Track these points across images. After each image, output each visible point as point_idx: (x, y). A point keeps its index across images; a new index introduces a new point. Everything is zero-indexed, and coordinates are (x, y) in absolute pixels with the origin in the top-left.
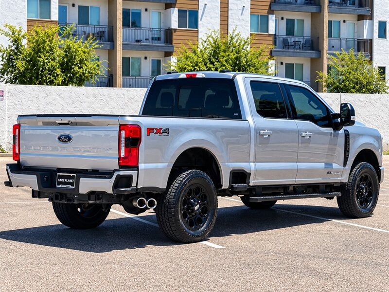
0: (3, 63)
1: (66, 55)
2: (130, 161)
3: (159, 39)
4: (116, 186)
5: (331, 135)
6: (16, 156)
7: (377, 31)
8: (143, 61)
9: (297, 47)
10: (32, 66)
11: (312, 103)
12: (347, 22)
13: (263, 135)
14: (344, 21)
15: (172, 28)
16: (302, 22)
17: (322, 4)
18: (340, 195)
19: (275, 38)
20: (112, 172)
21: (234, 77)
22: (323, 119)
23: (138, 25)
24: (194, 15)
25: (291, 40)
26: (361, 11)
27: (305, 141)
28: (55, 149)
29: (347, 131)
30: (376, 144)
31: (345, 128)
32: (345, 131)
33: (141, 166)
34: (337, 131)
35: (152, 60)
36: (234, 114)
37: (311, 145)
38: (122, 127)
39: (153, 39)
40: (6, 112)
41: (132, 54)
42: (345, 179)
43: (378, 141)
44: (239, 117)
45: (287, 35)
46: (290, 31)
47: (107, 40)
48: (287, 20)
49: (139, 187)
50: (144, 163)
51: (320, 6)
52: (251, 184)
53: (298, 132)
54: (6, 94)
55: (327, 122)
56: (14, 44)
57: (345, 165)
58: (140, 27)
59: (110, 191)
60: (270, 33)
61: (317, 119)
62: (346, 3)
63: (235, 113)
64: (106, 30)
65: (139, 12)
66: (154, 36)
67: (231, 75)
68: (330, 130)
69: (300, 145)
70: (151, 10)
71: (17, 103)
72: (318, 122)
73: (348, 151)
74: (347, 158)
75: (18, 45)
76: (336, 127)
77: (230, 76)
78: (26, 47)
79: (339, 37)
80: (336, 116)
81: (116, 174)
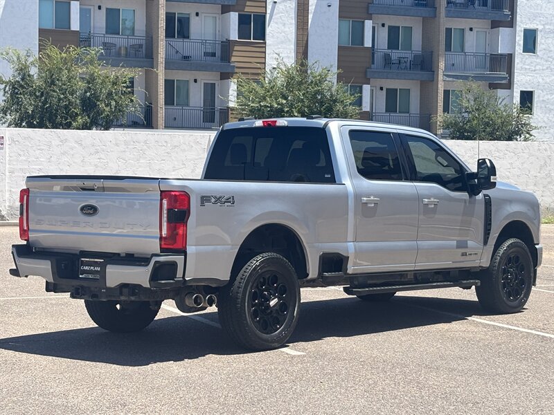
0: (5, 98)
1: (89, 88)
2: (174, 243)
3: (213, 55)
4: (154, 277)
5: (465, 202)
6: (24, 233)
7: (522, 43)
8: (192, 85)
9: (403, 65)
10: (42, 103)
11: (440, 159)
12: (475, 30)
13: (366, 203)
14: (471, 29)
15: (231, 39)
16: (409, 30)
17: (437, 6)
18: (479, 284)
19: (373, 54)
20: (149, 257)
21: (326, 125)
22: (454, 181)
23: (186, 35)
24: (261, 22)
25: (395, 55)
26: (496, 16)
27: (428, 210)
28: (76, 224)
29: (488, 196)
30: (530, 213)
31: (485, 192)
32: (485, 195)
33: (190, 249)
34: (474, 196)
35: (204, 83)
36: (326, 176)
37: (436, 216)
38: (164, 194)
39: (206, 54)
40: (7, 166)
41: (178, 76)
42: (485, 262)
43: (534, 210)
44: (332, 180)
45: (389, 48)
46: (393, 44)
47: (144, 56)
48: (390, 27)
49: (187, 279)
50: (195, 246)
51: (434, 8)
52: (350, 271)
53: (418, 198)
54: (7, 142)
55: (459, 185)
56: (19, 74)
57: (485, 243)
58: (188, 37)
59: (146, 284)
60: (366, 46)
61: (446, 180)
62: (473, 4)
63: (326, 173)
64: (143, 42)
65: (188, 16)
66: (208, 51)
67: (322, 122)
68: (464, 195)
69: (422, 217)
70: (203, 15)
71: (22, 153)
72: (448, 186)
73: (490, 224)
74: (489, 234)
75: (24, 74)
76: (473, 191)
77: (321, 124)
78: (35, 77)
79: (463, 50)
80: (473, 175)
81: (155, 259)
